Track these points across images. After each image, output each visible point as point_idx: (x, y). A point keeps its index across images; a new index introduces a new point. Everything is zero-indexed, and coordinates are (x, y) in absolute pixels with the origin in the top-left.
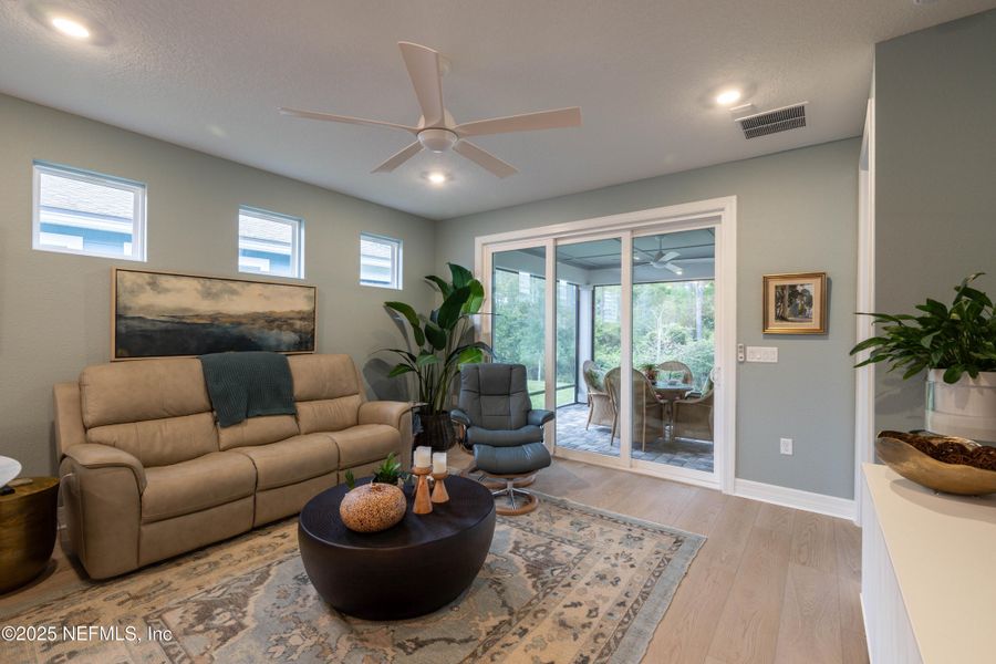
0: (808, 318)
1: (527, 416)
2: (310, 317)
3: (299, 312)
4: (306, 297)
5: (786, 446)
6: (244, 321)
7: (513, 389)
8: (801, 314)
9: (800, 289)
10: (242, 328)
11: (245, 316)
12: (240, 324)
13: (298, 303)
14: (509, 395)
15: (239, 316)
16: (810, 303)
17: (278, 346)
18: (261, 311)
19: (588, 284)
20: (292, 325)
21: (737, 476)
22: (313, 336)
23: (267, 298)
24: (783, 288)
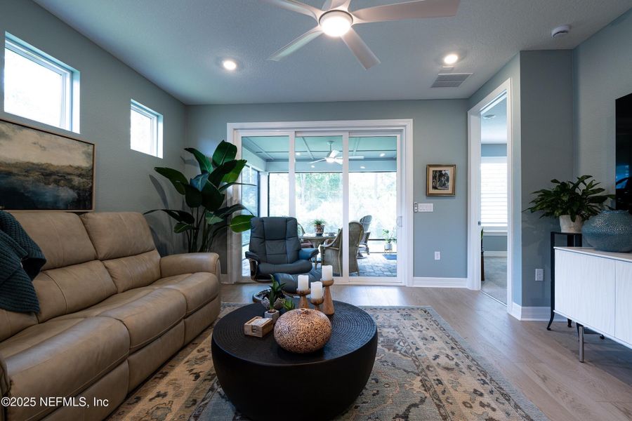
0: (447, 188)
1: (298, 254)
2: (89, 174)
3: (78, 168)
4: (84, 153)
5: (437, 256)
6: (15, 171)
7: (288, 235)
8: (444, 185)
9: (443, 172)
10: (13, 179)
11: (16, 165)
12: (9, 174)
13: (75, 158)
14: (285, 239)
15: (8, 165)
16: (448, 180)
17: (56, 202)
18: (36, 161)
19: (266, 171)
20: (70, 181)
21: (414, 276)
22: (91, 195)
23: (43, 148)
24: (436, 171)
